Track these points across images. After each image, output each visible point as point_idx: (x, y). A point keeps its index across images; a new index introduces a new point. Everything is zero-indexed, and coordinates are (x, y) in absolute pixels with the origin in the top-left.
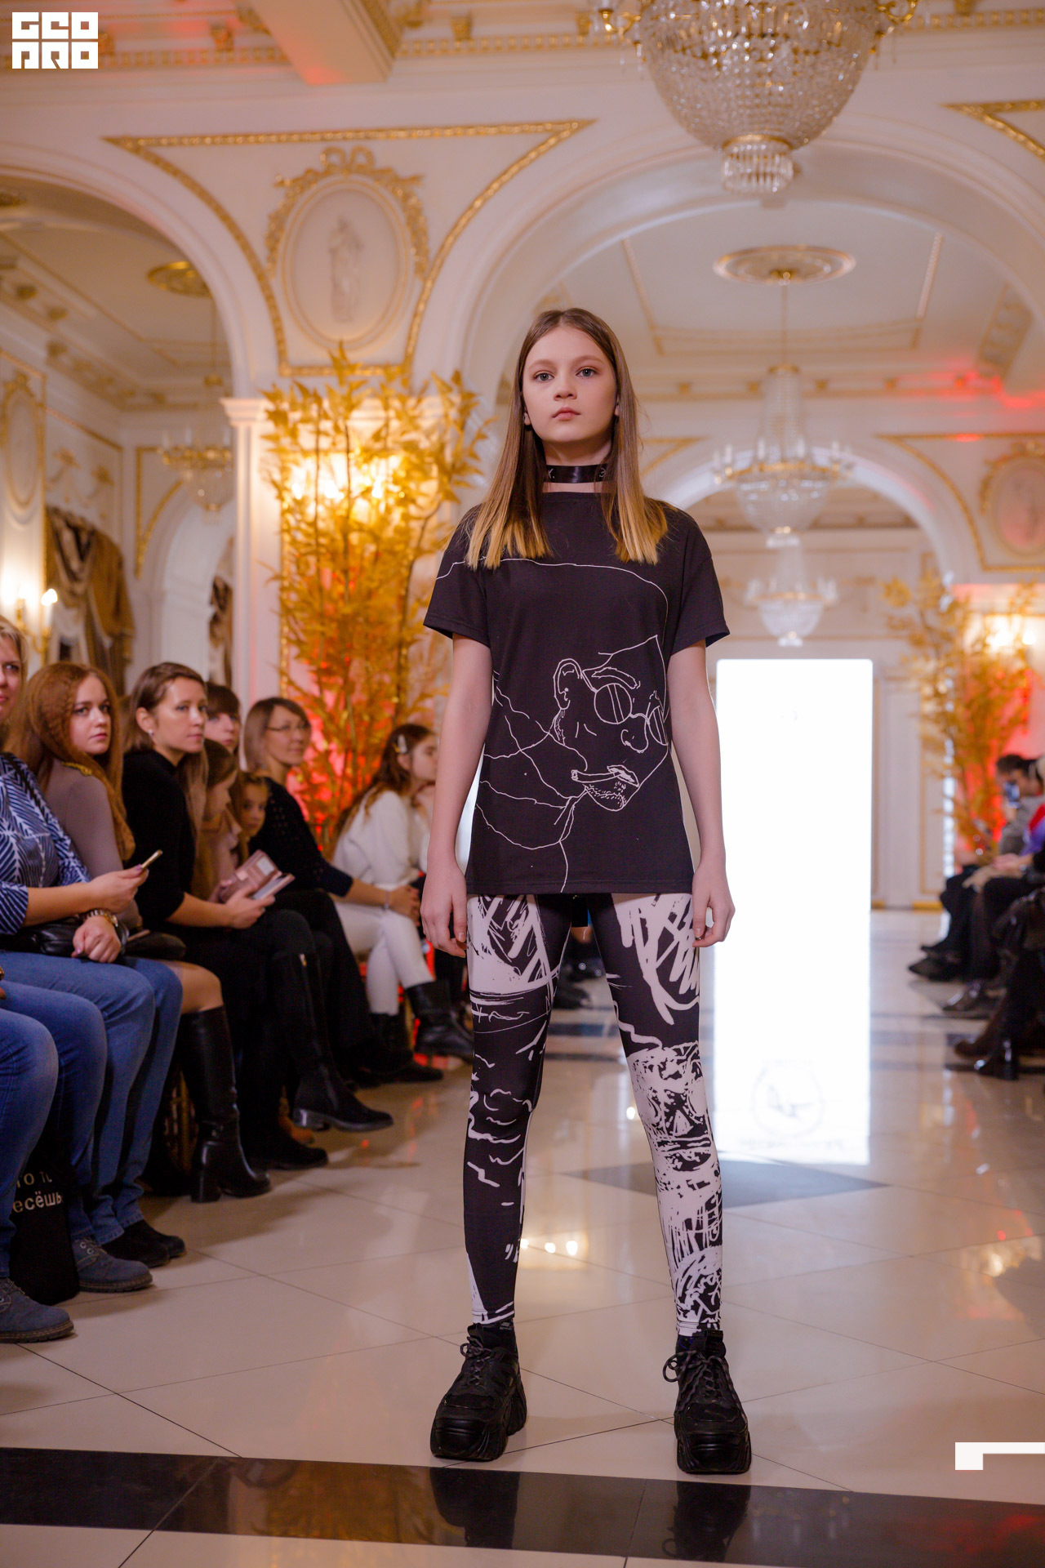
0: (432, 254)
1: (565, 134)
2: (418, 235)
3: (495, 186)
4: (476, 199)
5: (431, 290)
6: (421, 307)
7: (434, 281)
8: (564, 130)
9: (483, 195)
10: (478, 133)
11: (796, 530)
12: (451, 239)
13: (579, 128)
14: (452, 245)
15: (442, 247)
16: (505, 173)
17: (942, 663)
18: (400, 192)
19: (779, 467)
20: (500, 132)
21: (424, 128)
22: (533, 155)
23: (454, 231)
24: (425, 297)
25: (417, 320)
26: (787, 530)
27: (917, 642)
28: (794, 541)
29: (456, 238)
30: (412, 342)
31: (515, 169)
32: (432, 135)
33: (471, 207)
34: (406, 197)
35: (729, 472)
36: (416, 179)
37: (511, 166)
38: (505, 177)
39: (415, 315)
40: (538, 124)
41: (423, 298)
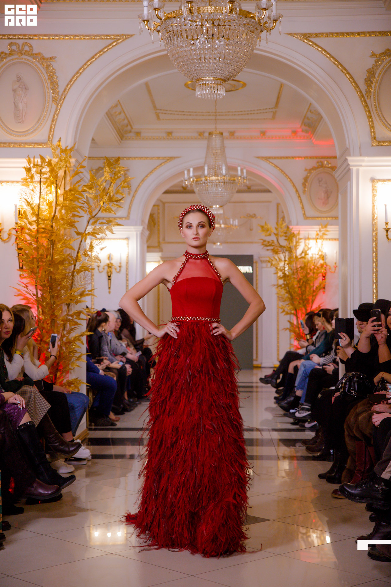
0: (60, 94)
1: (119, 41)
2: (54, 85)
3: (89, 63)
4: (80, 69)
5: (59, 110)
6: (56, 117)
7: (61, 106)
8: (119, 39)
9: (84, 67)
10: (81, 39)
11: (221, 207)
12: (69, 87)
13: (126, 38)
14: (69, 89)
15: (65, 90)
16: (93, 57)
17: (287, 262)
18: (45, 64)
19: (214, 178)
20: (91, 38)
21: (56, 35)
22: (106, 50)
23: (71, 83)
24: (57, 113)
25: (54, 123)
26: (218, 206)
27: (276, 252)
28: (221, 212)
29: (71, 87)
30: (52, 133)
31: (98, 56)
32: (59, 38)
33: (77, 72)
34: (48, 66)
35: (191, 180)
36: (52, 58)
37: (96, 55)
38: (93, 60)
39: (53, 121)
40: (107, 36)
41: (56, 113)
